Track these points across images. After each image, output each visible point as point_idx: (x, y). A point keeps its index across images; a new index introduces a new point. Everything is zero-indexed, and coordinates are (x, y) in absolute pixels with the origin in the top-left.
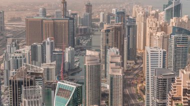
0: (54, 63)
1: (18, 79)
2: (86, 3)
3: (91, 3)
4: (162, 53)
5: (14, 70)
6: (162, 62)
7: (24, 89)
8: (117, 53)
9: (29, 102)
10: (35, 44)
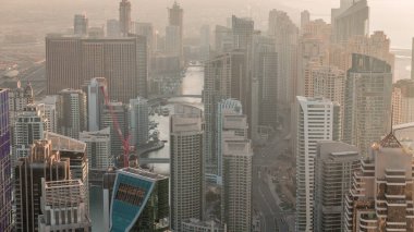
0: (107, 131)
1: (33, 166)
2: (171, 7)
3: (181, 6)
4: (331, 109)
5: (23, 146)
6: (331, 129)
7: (46, 187)
8: (237, 109)
9: (56, 213)
10: (65, 90)
